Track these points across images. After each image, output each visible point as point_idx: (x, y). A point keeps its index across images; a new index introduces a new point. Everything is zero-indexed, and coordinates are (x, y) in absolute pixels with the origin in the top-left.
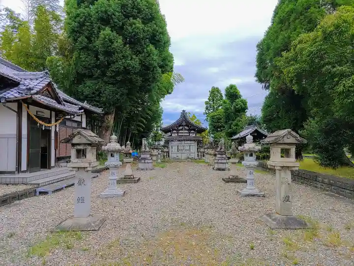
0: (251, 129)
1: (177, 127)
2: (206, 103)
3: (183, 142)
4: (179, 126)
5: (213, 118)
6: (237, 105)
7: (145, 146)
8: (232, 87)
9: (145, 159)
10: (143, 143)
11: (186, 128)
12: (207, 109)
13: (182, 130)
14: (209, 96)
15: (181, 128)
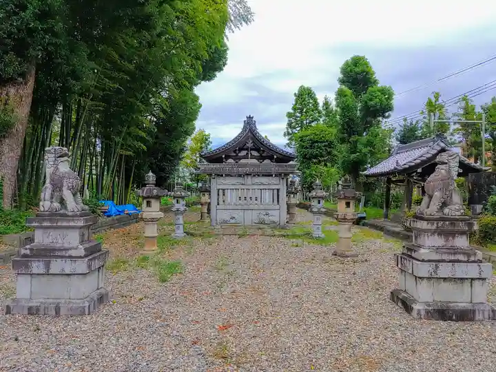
0: (425, 150)
1: (235, 151)
2: (289, 115)
3: (249, 180)
4: (240, 150)
5: (302, 139)
6: (371, 100)
7: (57, 187)
8: (357, 61)
9: (47, 254)
10: (49, 170)
11: (255, 153)
12: (290, 125)
13: (245, 157)
14: (294, 103)
15: (243, 153)
